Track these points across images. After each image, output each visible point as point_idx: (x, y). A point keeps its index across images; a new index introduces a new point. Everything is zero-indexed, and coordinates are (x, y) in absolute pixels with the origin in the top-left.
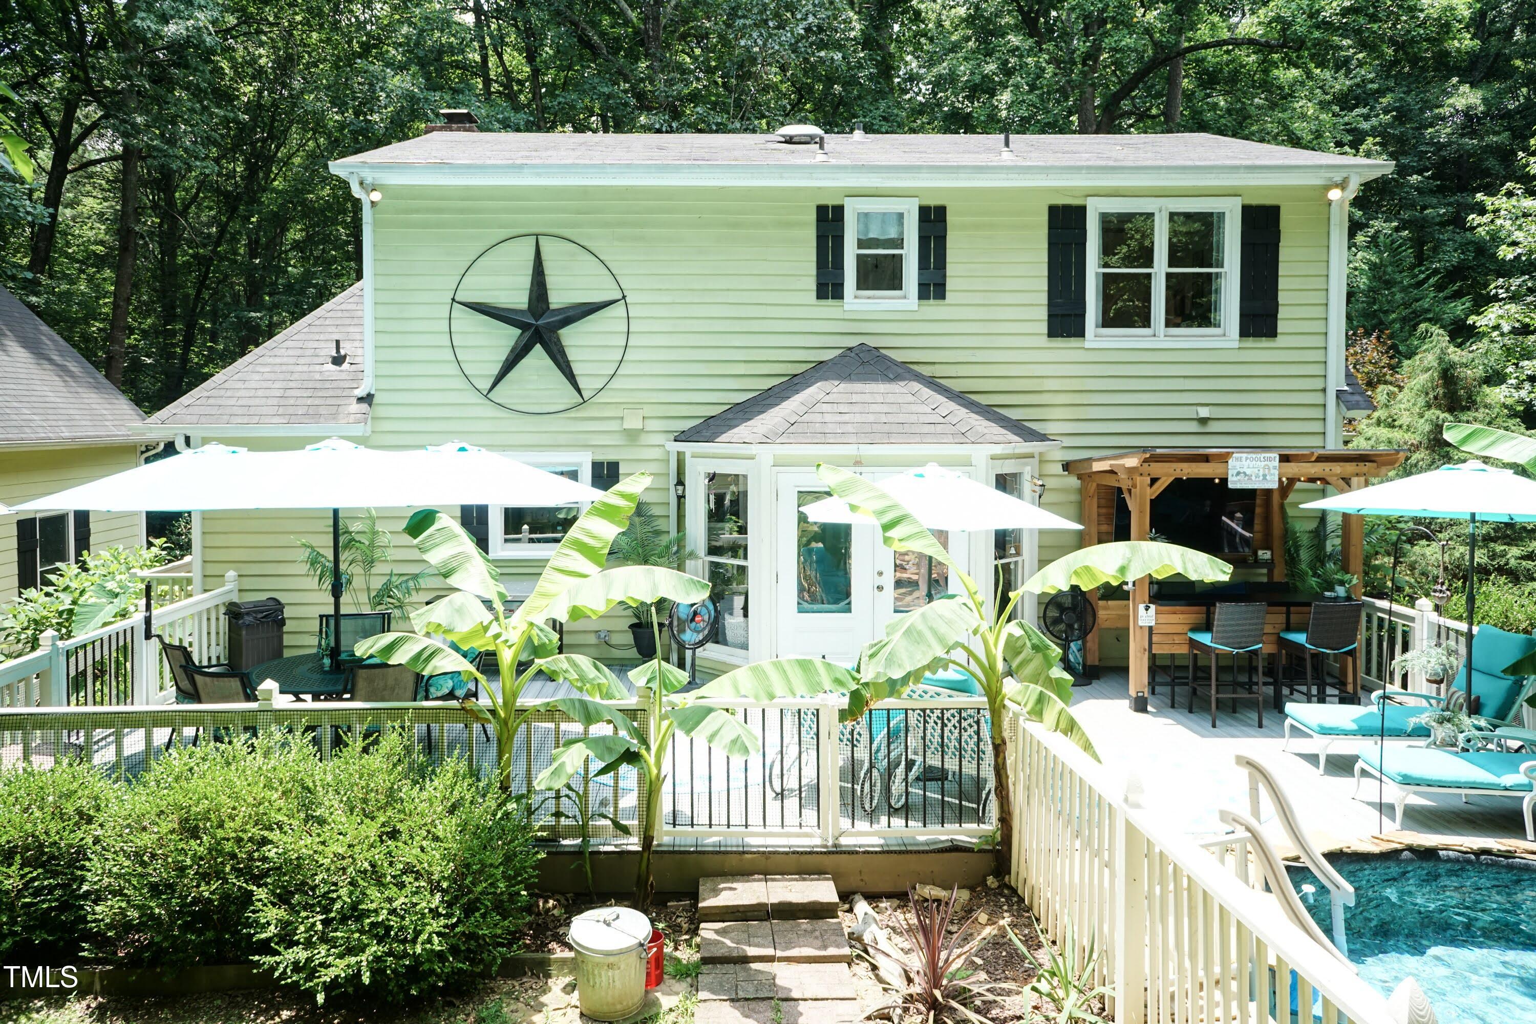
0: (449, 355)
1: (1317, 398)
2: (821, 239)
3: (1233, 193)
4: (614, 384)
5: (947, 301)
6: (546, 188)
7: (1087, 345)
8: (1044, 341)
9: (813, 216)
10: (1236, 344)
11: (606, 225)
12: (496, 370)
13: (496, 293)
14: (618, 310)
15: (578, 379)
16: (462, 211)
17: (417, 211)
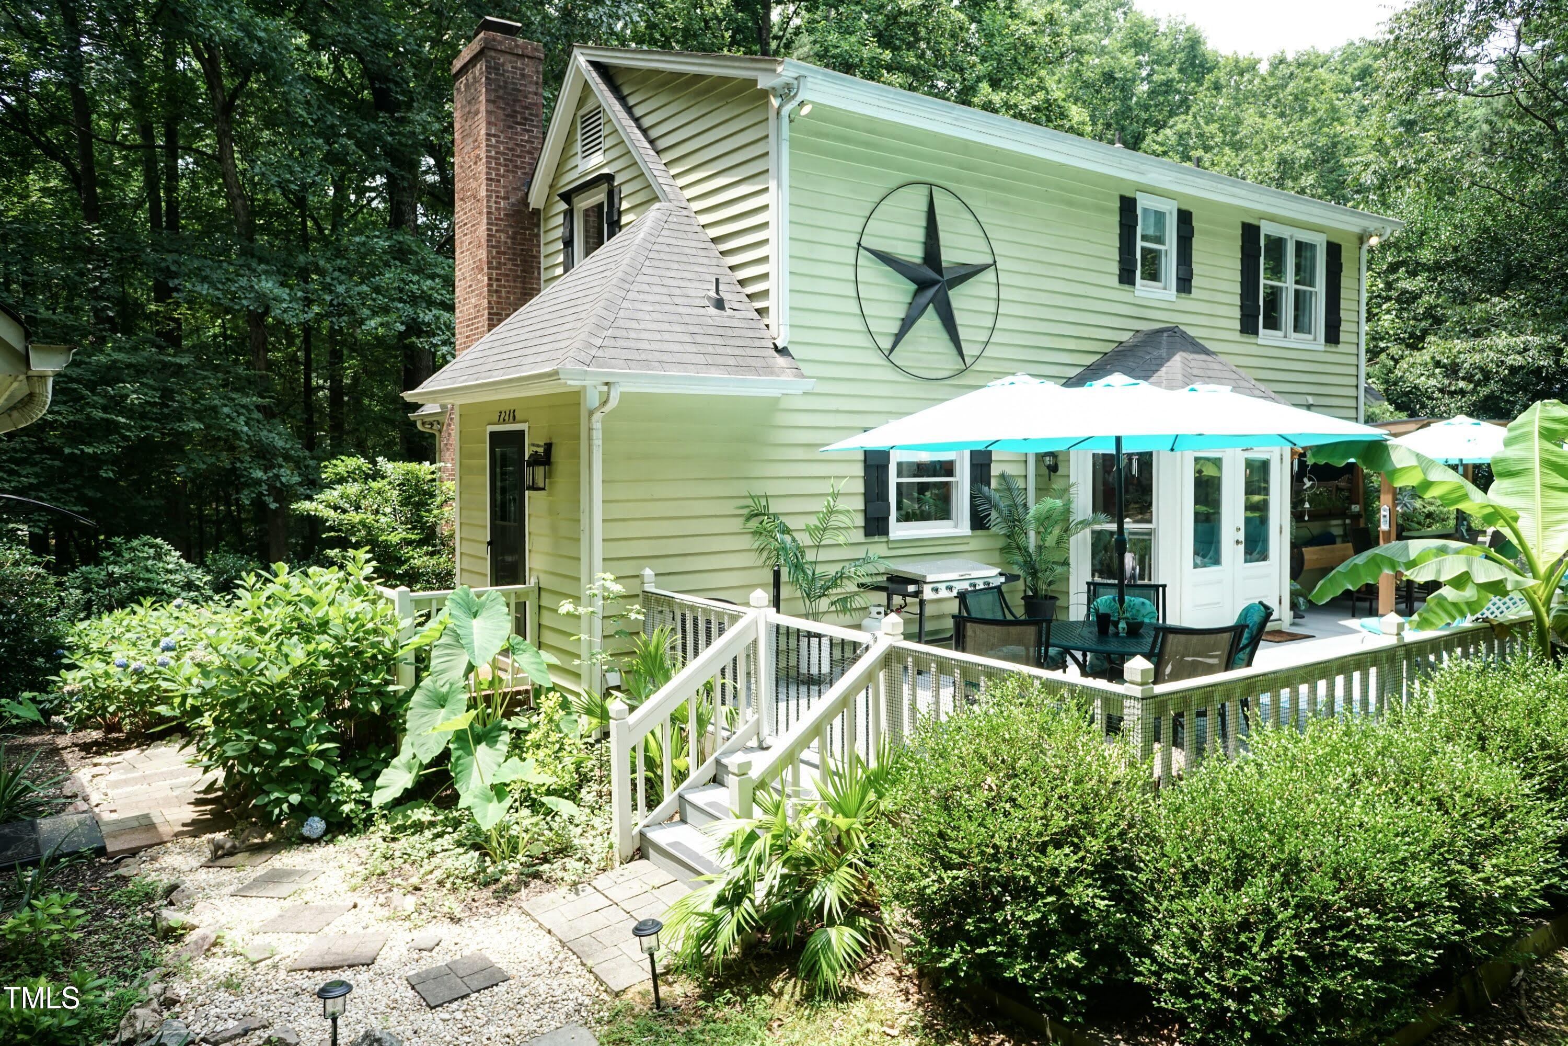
0: (854, 308)
1: (1352, 392)
2: (1122, 225)
3: (1319, 229)
4: (990, 352)
5: (1192, 296)
6: (936, 135)
7: (1260, 341)
8: (1237, 336)
9: (1117, 205)
10: (1322, 348)
11: (982, 184)
12: (895, 328)
13: (895, 242)
14: (989, 275)
15: (963, 344)
16: (867, 144)
17: (827, 136)
